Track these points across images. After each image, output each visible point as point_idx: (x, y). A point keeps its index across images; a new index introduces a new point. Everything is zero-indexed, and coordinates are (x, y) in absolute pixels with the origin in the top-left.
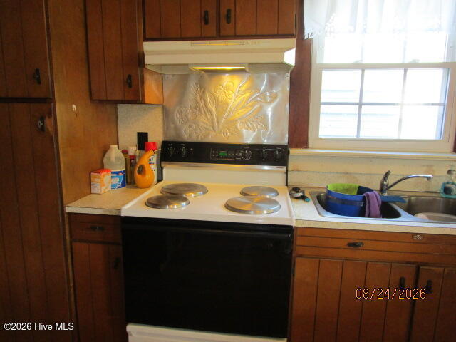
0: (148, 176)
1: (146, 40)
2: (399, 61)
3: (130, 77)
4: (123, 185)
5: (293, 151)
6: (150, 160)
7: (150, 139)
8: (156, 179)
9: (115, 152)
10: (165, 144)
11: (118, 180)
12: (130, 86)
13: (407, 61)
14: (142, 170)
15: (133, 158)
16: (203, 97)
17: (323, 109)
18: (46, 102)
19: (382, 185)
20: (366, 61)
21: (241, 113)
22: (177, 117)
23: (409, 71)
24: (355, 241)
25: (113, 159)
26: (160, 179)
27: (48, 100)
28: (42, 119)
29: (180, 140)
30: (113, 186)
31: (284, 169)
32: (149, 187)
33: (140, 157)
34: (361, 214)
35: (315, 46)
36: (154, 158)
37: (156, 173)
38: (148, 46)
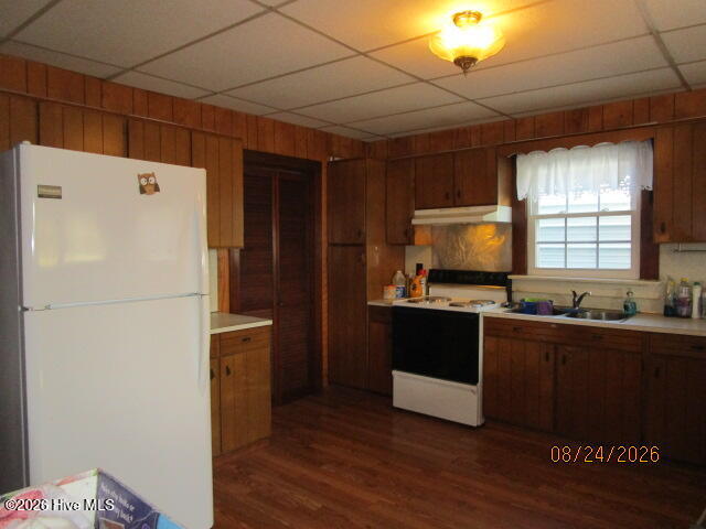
0: (420, 290)
1: (416, 209)
4: (402, 296)
6: (421, 281)
7: (424, 268)
8: (424, 294)
9: (400, 275)
10: (431, 271)
11: (399, 292)
13: (600, 211)
14: (415, 288)
15: (411, 279)
16: (456, 240)
17: (539, 247)
19: (574, 301)
20: (568, 212)
22: (441, 253)
23: (601, 218)
25: (398, 279)
26: (427, 294)
27: (362, 245)
30: (396, 296)
33: (415, 279)
35: (529, 204)
36: (424, 280)
37: (424, 291)
38: (417, 213)
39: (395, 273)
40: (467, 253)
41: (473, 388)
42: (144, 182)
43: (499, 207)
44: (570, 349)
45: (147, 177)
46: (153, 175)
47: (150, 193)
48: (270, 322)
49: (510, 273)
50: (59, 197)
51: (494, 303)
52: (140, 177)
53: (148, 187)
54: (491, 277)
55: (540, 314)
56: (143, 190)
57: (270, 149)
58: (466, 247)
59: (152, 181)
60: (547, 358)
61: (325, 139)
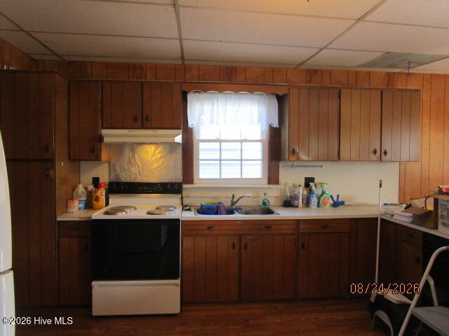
0: (100, 202)
1: (103, 128)
2: (239, 139)
3: (93, 147)
4: (85, 208)
5: (184, 186)
6: (102, 193)
7: (101, 181)
8: (104, 205)
9: (81, 189)
10: (111, 184)
11: (82, 205)
12: (94, 152)
13: (243, 138)
14: (97, 199)
15: (91, 192)
16: (133, 157)
17: (202, 163)
18: (51, 162)
19: (232, 202)
20: (222, 138)
21: (156, 165)
22: (118, 168)
23: (243, 143)
24: (211, 226)
25: (80, 193)
26: (107, 204)
27: (52, 161)
28: (48, 170)
29: (120, 181)
30: (80, 209)
31: (180, 196)
32: (101, 209)
33: (96, 192)
34: (217, 213)
35: (195, 131)
36: (104, 192)
37: (104, 202)
38: (104, 132)
40: (143, 167)
41: (176, 282)
54: (168, 187)
58: (142, 163)
60: (234, 247)
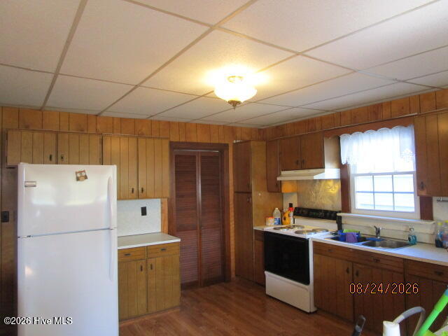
0: (287, 221)
6: (289, 214)
7: (293, 206)
8: (292, 223)
11: (276, 222)
14: (285, 218)
17: (357, 194)
19: (376, 233)
25: (276, 213)
36: (292, 214)
37: (292, 221)
38: (283, 173)
39: (274, 209)
40: (316, 197)
41: (307, 287)
42: (79, 175)
43: (326, 170)
44: (360, 266)
45: (81, 172)
46: (84, 171)
47: (82, 180)
48: (179, 240)
49: (340, 212)
50: (35, 186)
51: (327, 231)
52: (76, 173)
53: (81, 177)
54: (328, 214)
55: (348, 242)
56: (78, 179)
57: (194, 140)
58: (316, 193)
59: (84, 174)
60: (348, 271)
61: (231, 130)
